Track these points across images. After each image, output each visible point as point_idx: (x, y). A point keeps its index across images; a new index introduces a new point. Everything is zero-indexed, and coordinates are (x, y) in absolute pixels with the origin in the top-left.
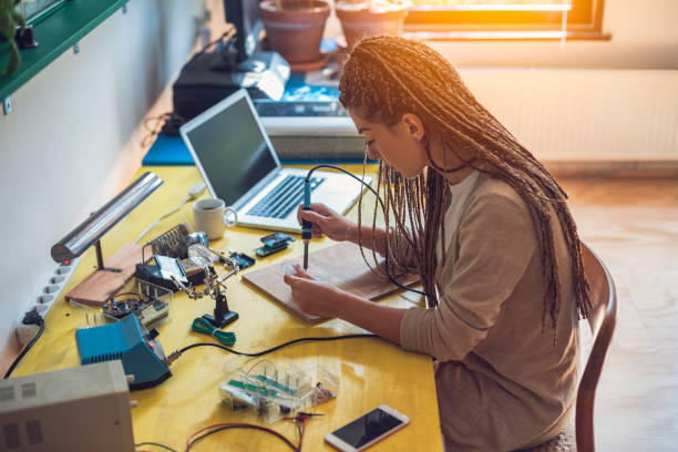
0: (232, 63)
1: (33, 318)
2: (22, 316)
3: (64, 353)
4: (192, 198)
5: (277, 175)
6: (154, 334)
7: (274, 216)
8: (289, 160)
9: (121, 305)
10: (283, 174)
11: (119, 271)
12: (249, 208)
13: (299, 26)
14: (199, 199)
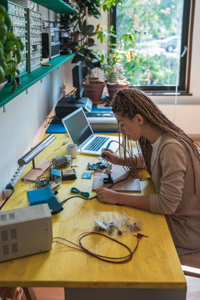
0: (75, 100)
1: (10, 187)
2: (5, 186)
3: (22, 200)
4: (64, 144)
5: (93, 137)
6: (56, 193)
7: (94, 150)
8: (96, 131)
9: (42, 182)
10: (95, 136)
11: (40, 169)
12: (84, 147)
13: (95, 90)
14: (68, 144)
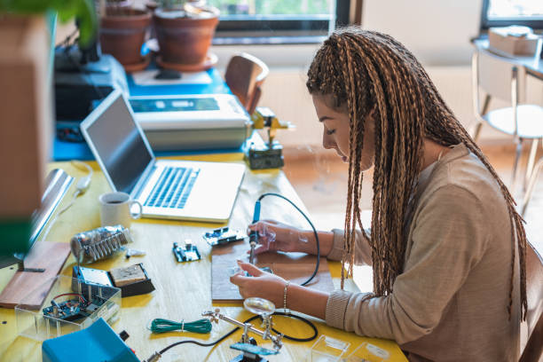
4: (81, 193)
5: (154, 168)
6: (125, 336)
7: (171, 206)
11: (42, 271)
